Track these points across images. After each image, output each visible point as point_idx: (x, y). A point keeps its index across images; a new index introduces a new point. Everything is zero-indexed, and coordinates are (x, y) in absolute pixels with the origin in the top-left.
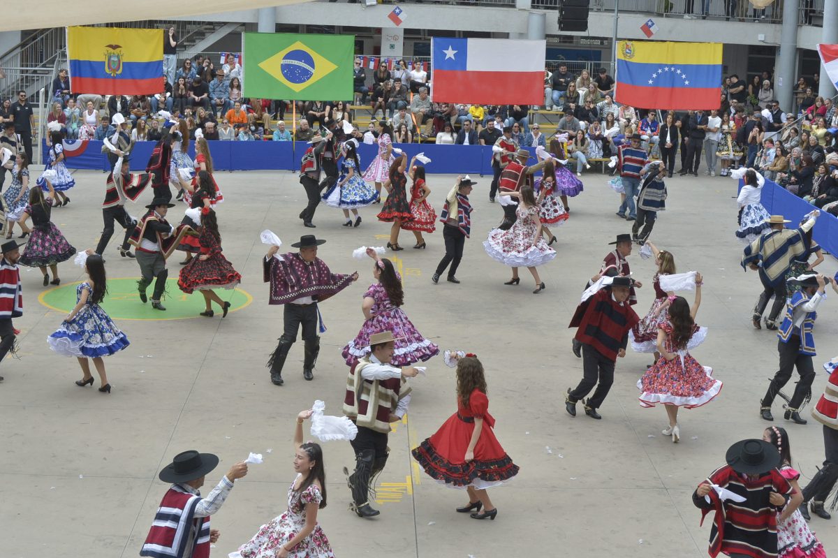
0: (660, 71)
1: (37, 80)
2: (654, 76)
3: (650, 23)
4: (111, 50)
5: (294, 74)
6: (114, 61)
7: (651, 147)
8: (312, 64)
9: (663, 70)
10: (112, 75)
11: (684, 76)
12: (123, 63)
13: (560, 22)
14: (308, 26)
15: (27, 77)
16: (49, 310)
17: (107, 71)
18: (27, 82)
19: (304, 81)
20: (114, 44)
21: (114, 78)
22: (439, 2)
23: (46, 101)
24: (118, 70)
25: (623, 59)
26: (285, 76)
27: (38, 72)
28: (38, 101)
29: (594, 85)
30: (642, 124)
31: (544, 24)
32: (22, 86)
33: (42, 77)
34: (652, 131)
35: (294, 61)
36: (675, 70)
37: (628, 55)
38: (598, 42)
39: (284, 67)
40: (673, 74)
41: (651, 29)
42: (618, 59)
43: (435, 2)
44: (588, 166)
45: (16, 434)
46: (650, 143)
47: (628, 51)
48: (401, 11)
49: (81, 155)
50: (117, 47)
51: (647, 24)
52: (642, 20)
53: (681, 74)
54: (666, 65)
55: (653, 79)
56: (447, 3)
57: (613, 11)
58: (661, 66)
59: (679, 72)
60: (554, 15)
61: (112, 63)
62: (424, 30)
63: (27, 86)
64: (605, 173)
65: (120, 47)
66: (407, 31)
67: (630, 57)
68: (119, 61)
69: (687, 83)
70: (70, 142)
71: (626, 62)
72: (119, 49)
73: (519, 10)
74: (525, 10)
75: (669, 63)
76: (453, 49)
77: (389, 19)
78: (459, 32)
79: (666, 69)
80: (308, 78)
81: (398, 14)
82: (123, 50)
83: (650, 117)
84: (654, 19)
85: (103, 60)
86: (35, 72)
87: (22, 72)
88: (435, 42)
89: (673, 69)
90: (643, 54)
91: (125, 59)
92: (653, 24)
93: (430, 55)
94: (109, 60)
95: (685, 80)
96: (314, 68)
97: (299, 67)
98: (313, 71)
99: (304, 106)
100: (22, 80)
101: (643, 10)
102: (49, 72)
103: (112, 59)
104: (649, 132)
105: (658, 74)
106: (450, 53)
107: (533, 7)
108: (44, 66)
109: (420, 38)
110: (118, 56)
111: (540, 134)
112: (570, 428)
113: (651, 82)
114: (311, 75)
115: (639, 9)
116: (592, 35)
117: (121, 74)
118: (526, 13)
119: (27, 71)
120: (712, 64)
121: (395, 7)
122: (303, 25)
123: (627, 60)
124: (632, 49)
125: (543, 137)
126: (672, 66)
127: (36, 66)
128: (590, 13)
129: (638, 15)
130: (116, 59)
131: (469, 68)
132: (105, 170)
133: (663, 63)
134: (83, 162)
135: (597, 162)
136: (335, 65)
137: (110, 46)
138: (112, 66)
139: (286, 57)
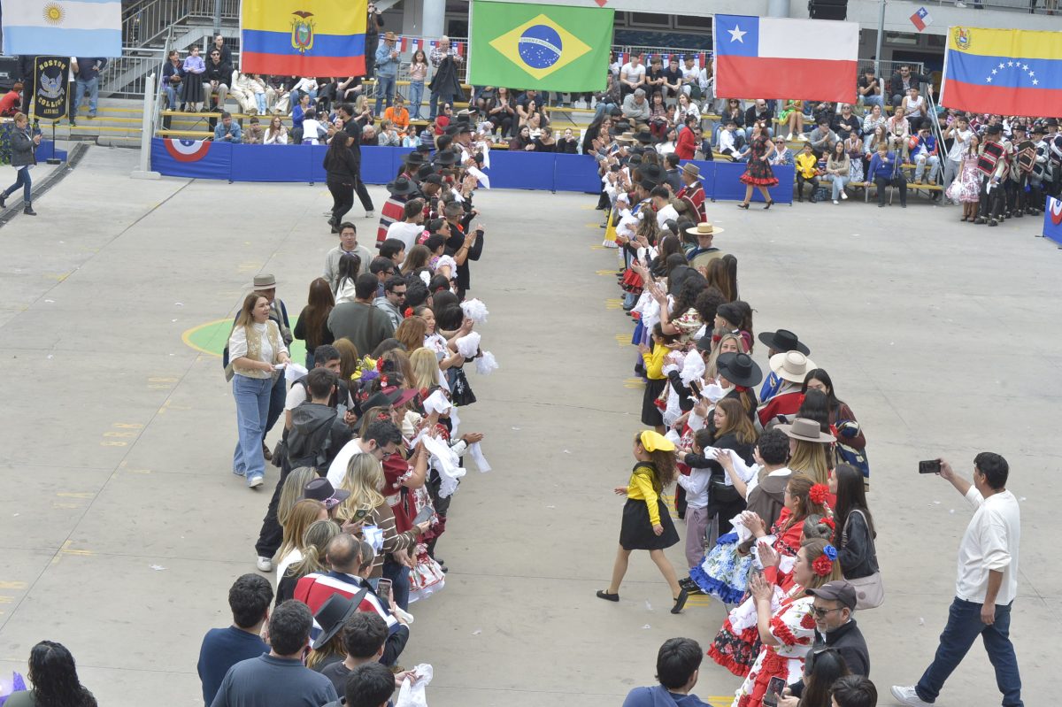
0: (1002, 66)
1: (137, 64)
2: (994, 72)
3: (922, 13)
4: (299, 18)
5: (536, 57)
6: (302, 33)
7: (926, 171)
9: (1006, 65)
10: (300, 50)
11: (1031, 74)
12: (315, 35)
13: (811, 7)
15: (124, 60)
16: (200, 353)
17: (294, 44)
18: (124, 66)
19: (548, 65)
20: (304, 10)
21: (302, 54)
24: (307, 44)
25: (955, 48)
26: (524, 57)
27: (139, 54)
28: (143, 91)
31: (788, 10)
33: (143, 60)
34: (929, 150)
35: (536, 39)
36: (1021, 66)
37: (963, 44)
39: (522, 47)
40: (1019, 70)
41: (924, 20)
42: (950, 50)
44: (844, 196)
45: (193, 509)
46: (926, 165)
47: (962, 39)
49: (201, 160)
50: (305, 15)
51: (918, 13)
52: (911, 8)
53: (1028, 71)
54: (1011, 59)
55: (992, 76)
58: (1005, 60)
59: (1025, 68)
61: (300, 35)
63: (124, 72)
64: (869, 202)
65: (311, 15)
67: (965, 47)
68: (310, 32)
69: (1035, 82)
70: (187, 143)
71: (960, 53)
72: (309, 18)
75: (1014, 56)
76: (741, 30)
79: (1010, 64)
80: (553, 63)
82: (315, 19)
84: (927, 8)
85: (290, 31)
86: (135, 53)
89: (1018, 64)
90: (982, 44)
91: (318, 31)
92: (926, 14)
94: (296, 31)
95: (1033, 78)
96: (561, 49)
97: (542, 47)
98: (560, 53)
102: (158, 54)
103: (301, 29)
104: (924, 149)
105: (999, 70)
106: (737, 34)
108: (147, 46)
110: (308, 27)
111: (786, 148)
113: (989, 79)
114: (558, 58)
117: (311, 50)
123: (960, 50)
124: (967, 37)
125: (788, 154)
126: (1018, 60)
127: (135, 45)
129: (906, 2)
130: (306, 31)
131: (760, 55)
132: (231, 181)
133: (1007, 54)
134: (200, 170)
135: (857, 187)
136: (587, 46)
137: (298, 13)
138: (300, 39)
139: (525, 35)
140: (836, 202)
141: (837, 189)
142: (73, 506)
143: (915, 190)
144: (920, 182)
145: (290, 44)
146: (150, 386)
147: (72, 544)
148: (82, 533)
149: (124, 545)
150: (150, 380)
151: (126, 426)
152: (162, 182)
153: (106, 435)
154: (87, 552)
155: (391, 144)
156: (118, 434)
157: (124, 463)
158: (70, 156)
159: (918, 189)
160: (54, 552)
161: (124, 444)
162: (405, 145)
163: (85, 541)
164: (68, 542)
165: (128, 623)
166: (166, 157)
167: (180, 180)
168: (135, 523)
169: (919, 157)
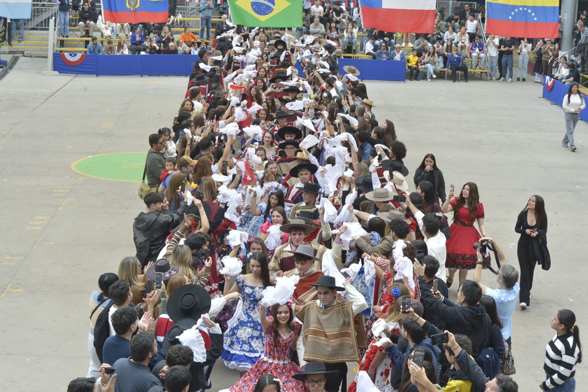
0: (516, 10)
1: (45, 11)
2: (513, 13)
5: (260, 9)
9: (519, 10)
10: (132, 9)
11: (533, 14)
15: (38, 9)
16: (81, 175)
17: (128, 6)
18: (38, 12)
19: (268, 14)
21: (132, 11)
23: (55, 26)
24: (136, 5)
25: (490, 1)
26: (254, 10)
27: (46, 5)
28: (48, 26)
32: (34, 15)
33: (48, 9)
34: (480, 50)
36: (527, 10)
39: (253, 4)
40: (526, 12)
42: (487, 2)
44: (434, 76)
46: (478, 59)
49: (81, 64)
53: (531, 13)
54: (521, 6)
58: (518, 7)
59: (530, 11)
61: (131, 0)
63: (38, 16)
64: (447, 79)
69: (535, 19)
70: (73, 55)
71: (493, 3)
75: (523, 4)
79: (521, 9)
80: (270, 12)
83: (477, 41)
86: (43, 5)
89: (525, 9)
95: (534, 17)
97: (264, 4)
98: (274, 7)
100: (35, 10)
102: (53, 6)
104: (477, 50)
105: (515, 12)
108: (50, 1)
113: (510, 18)
114: (273, 10)
119: (37, 5)
120: (552, 6)
125: (404, 53)
126: (525, 6)
131: (383, 7)
132: (98, 75)
133: (519, 4)
134: (80, 69)
135: (441, 71)
136: (289, 3)
138: (132, 3)
140: (429, 80)
141: (430, 73)
142: (13, 264)
143: (473, 72)
144: (475, 68)
145: (126, 6)
146: (54, 195)
147: (13, 286)
148: (18, 279)
149: (40, 285)
150: (54, 191)
151: (40, 218)
152: (59, 77)
153: (30, 223)
154: (20, 290)
155: (185, 53)
156: (37, 223)
157: (40, 238)
158: (9, 63)
159: (474, 72)
160: (2, 291)
161: (40, 228)
162: (192, 54)
163: (19, 284)
165: (43, 329)
166: (61, 63)
167: (69, 76)
168: (46, 273)
169: (474, 54)
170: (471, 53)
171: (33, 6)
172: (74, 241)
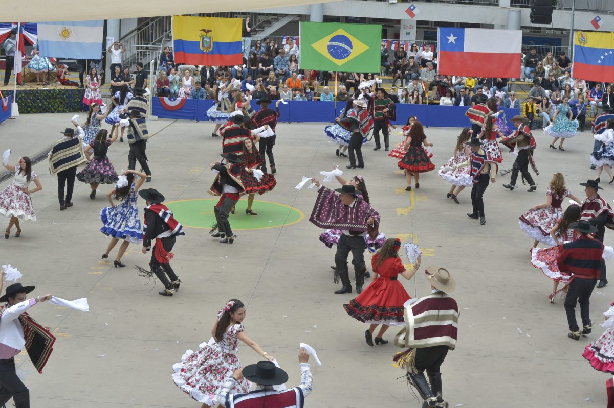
0: (606, 54)
1: (149, 54)
2: (602, 57)
3: (597, 19)
4: (204, 33)
5: (337, 53)
6: (206, 41)
8: (350, 45)
9: (609, 53)
10: (205, 51)
12: (213, 42)
13: (531, 17)
14: (347, 18)
15: (141, 52)
17: (201, 48)
18: (141, 56)
19: (345, 58)
22: (442, 1)
23: (155, 69)
24: (210, 48)
25: (579, 44)
26: (331, 53)
27: (150, 48)
28: (149, 69)
29: (556, 63)
30: (591, 93)
31: (520, 18)
32: (138, 59)
33: (152, 52)
34: (598, 98)
35: (337, 43)
37: (583, 42)
38: (559, 32)
39: (330, 47)
41: (599, 23)
42: (575, 45)
43: (440, 2)
45: (131, 310)
46: (597, 107)
47: (582, 39)
48: (415, 8)
49: (180, 109)
50: (209, 31)
51: (595, 19)
52: (592, 16)
54: (611, 50)
55: (601, 60)
56: (449, 2)
57: (570, 9)
58: (607, 50)
60: (527, 12)
61: (205, 43)
62: (432, 22)
63: (141, 59)
65: (211, 31)
66: (419, 22)
67: (584, 43)
68: (211, 41)
70: (172, 99)
71: (581, 47)
72: (210, 33)
73: (502, 8)
74: (505, 8)
76: (454, 36)
77: (406, 13)
78: (457, 23)
79: (611, 52)
80: (347, 56)
81: (413, 10)
82: (213, 34)
83: (597, 88)
84: (601, 16)
85: (198, 40)
86: (147, 48)
87: (138, 48)
88: (440, 29)
90: (594, 41)
91: (214, 40)
92: (600, 19)
93: (437, 40)
94: (203, 40)
96: (352, 48)
97: (341, 47)
98: (351, 51)
99: (343, 76)
100: (138, 54)
101: (593, 8)
102: (157, 49)
103: (205, 39)
104: (596, 98)
105: (604, 56)
106: (452, 39)
107: (512, 6)
108: (154, 44)
109: (429, 28)
110: (210, 38)
111: (516, 99)
112: (536, 315)
113: (599, 62)
114: (350, 53)
115: (590, 8)
116: (554, 27)
117: (212, 51)
118: (506, 11)
119: (141, 48)
121: (411, 4)
122: (343, 17)
123: (582, 46)
124: (585, 38)
125: (518, 101)
127: (148, 44)
128: (553, 11)
129: (589, 13)
130: (209, 40)
131: (465, 50)
132: (198, 121)
133: (609, 48)
134: (181, 114)
136: (366, 46)
137: (204, 30)
138: (205, 45)
139: (331, 40)
144: (593, 117)
145: (199, 47)
147: (59, 330)
148: (66, 323)
149: (88, 330)
152: (157, 122)
153: (92, 268)
154: (66, 335)
156: (99, 267)
161: (101, 273)
163: (67, 328)
164: (58, 329)
165: (79, 374)
166: (160, 107)
167: (168, 120)
168: (97, 318)
169: (593, 102)
170: (589, 101)
171: (138, 49)
172: (133, 287)
